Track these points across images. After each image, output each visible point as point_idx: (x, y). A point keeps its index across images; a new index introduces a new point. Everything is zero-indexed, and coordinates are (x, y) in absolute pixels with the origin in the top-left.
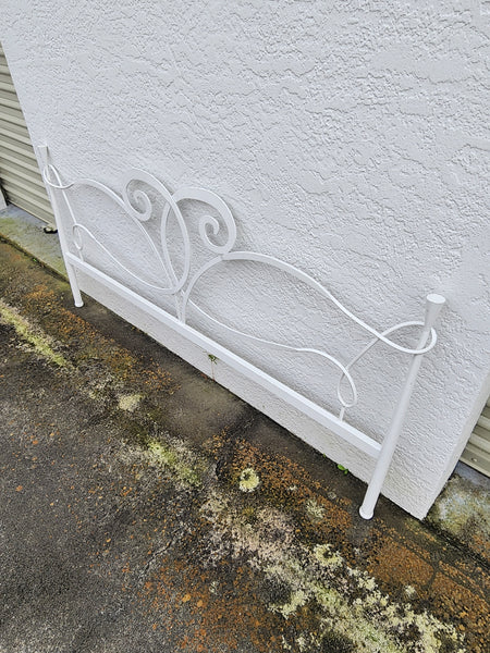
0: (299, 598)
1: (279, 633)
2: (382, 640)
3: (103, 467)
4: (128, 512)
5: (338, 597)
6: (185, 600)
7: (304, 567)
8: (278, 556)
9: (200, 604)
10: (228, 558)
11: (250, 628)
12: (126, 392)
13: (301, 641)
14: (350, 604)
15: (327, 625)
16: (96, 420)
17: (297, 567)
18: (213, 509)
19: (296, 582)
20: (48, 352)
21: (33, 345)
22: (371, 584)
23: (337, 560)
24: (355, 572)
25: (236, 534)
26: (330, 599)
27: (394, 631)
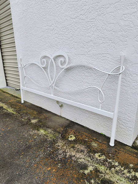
0: (91, 168)
1: (84, 179)
2: (124, 180)
3: (24, 135)
4: (30, 146)
5: (105, 168)
6: (48, 169)
7: (92, 159)
8: (82, 156)
9: (54, 170)
10: (65, 157)
11: (73, 178)
12: (34, 119)
13: (92, 181)
14: (110, 170)
15: (102, 176)
17: (90, 159)
18: (59, 145)
19: (89, 164)
20: (12, 111)
21: (8, 110)
22: (117, 164)
23: (103, 157)
24: (111, 161)
25: (67, 151)
26: (102, 168)
27: (128, 178)
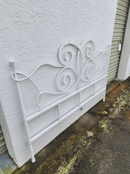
12: (87, 135)
16: (98, 140)
27: (121, 101)
